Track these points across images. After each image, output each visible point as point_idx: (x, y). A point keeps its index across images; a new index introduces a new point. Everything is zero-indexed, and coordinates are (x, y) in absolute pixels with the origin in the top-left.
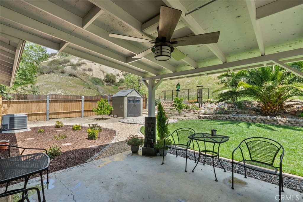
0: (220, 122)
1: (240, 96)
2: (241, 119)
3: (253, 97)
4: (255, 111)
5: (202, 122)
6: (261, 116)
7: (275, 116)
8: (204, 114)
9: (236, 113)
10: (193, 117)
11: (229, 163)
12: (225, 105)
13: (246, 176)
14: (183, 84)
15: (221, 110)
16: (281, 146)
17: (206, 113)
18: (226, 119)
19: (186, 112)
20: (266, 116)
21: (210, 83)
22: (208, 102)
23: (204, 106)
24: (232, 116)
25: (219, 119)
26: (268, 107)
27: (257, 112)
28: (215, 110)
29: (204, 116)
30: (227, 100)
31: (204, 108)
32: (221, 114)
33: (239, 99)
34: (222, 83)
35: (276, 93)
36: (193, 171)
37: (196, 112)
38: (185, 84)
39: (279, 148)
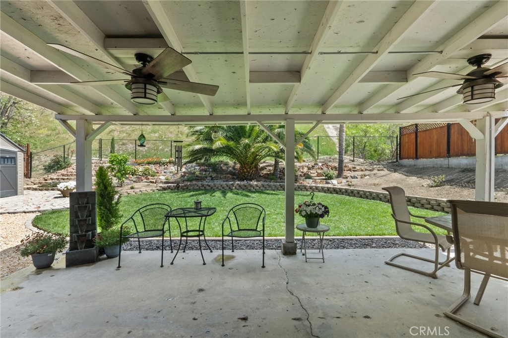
0: (191, 193)
1: (215, 155)
2: (217, 186)
3: (229, 157)
4: (231, 174)
5: (164, 195)
6: (239, 181)
7: (251, 181)
8: (166, 183)
9: (210, 178)
10: (149, 189)
11: (213, 242)
12: (196, 167)
13: (233, 250)
14: (121, 129)
15: (190, 176)
16: (263, 209)
17: (169, 181)
18: (198, 188)
19: (132, 180)
20: (243, 180)
21: (171, 133)
22: (170, 162)
23: (164, 169)
24: (207, 184)
25: (189, 188)
26: (245, 170)
27: (234, 176)
28: (182, 176)
29: (166, 185)
30: (199, 161)
31: (165, 172)
32: (191, 181)
33: (213, 160)
34: (193, 134)
35: (253, 153)
36: (172, 263)
37: (152, 180)
38: (126, 130)
39: (261, 210)
